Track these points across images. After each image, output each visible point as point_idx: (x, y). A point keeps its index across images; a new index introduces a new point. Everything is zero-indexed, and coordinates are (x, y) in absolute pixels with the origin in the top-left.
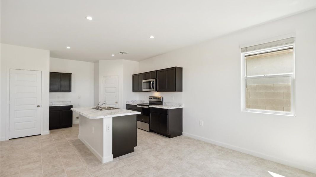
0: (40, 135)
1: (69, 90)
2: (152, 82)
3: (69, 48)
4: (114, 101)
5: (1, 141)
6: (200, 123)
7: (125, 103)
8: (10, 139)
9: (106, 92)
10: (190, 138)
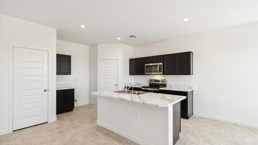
0: (47, 122)
1: (69, 73)
2: (158, 66)
3: (83, 26)
4: (114, 84)
5: (1, 134)
6: (217, 104)
7: (124, 85)
8: (13, 131)
9: (105, 75)
10: (204, 118)
